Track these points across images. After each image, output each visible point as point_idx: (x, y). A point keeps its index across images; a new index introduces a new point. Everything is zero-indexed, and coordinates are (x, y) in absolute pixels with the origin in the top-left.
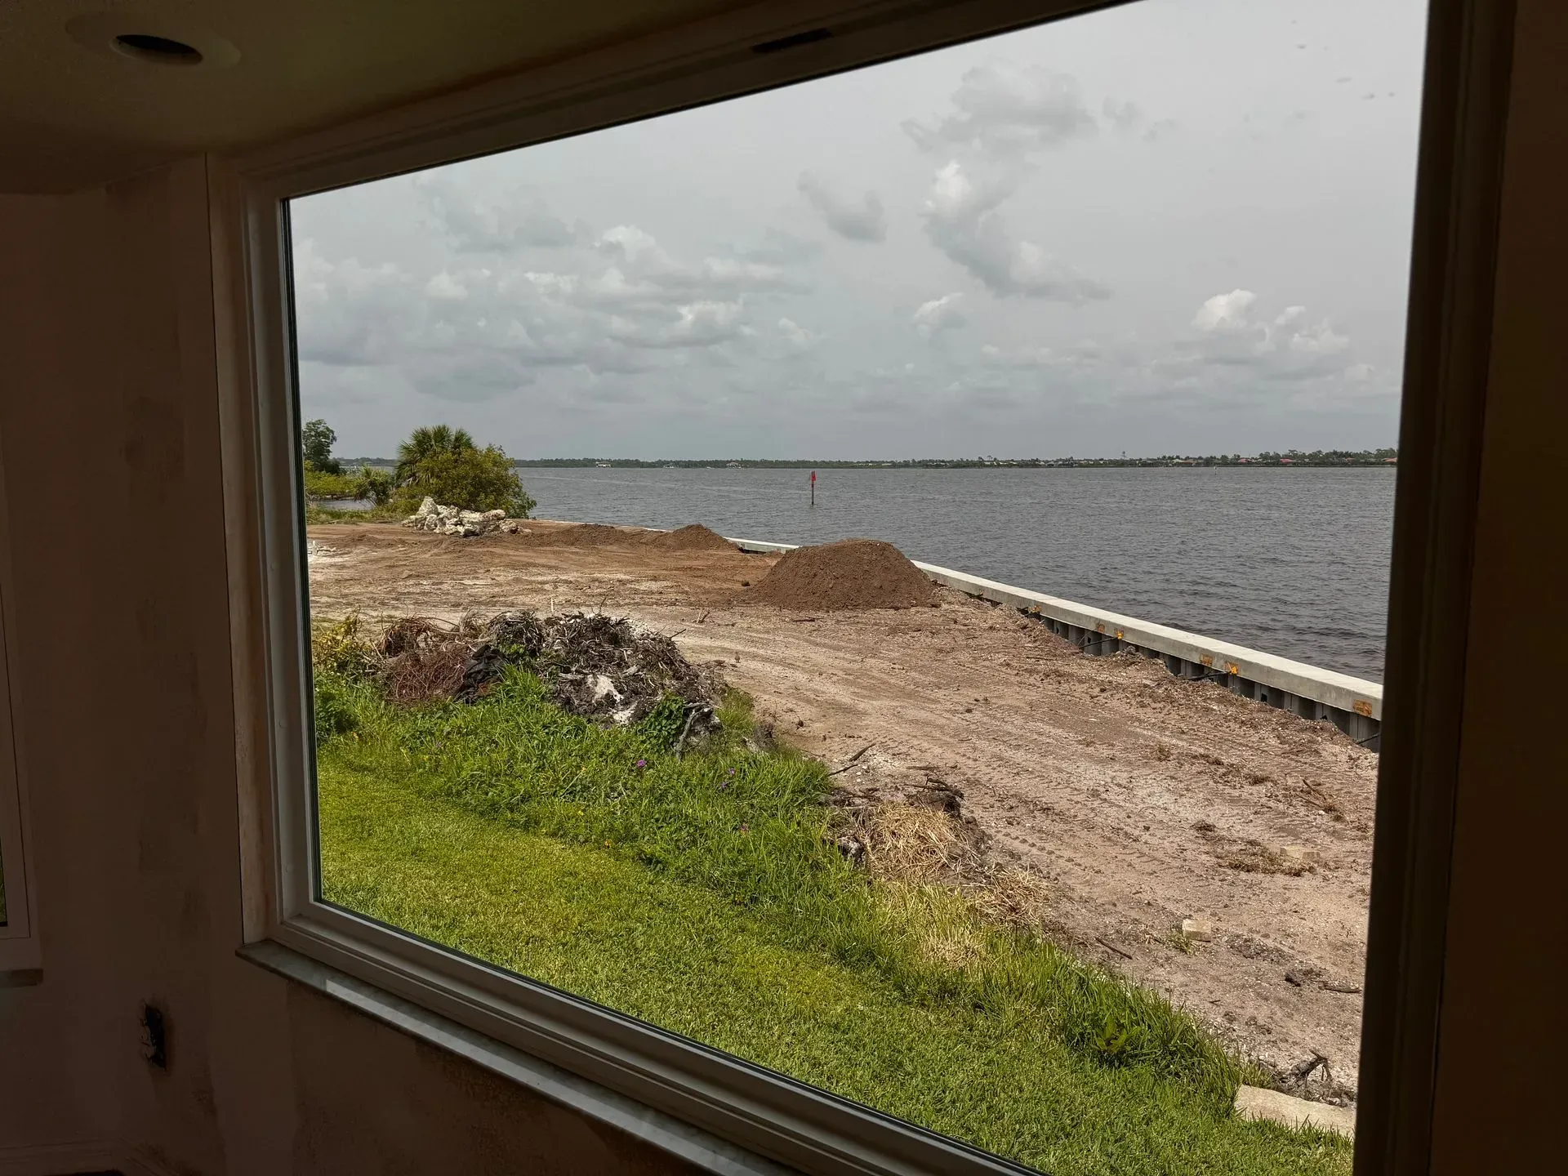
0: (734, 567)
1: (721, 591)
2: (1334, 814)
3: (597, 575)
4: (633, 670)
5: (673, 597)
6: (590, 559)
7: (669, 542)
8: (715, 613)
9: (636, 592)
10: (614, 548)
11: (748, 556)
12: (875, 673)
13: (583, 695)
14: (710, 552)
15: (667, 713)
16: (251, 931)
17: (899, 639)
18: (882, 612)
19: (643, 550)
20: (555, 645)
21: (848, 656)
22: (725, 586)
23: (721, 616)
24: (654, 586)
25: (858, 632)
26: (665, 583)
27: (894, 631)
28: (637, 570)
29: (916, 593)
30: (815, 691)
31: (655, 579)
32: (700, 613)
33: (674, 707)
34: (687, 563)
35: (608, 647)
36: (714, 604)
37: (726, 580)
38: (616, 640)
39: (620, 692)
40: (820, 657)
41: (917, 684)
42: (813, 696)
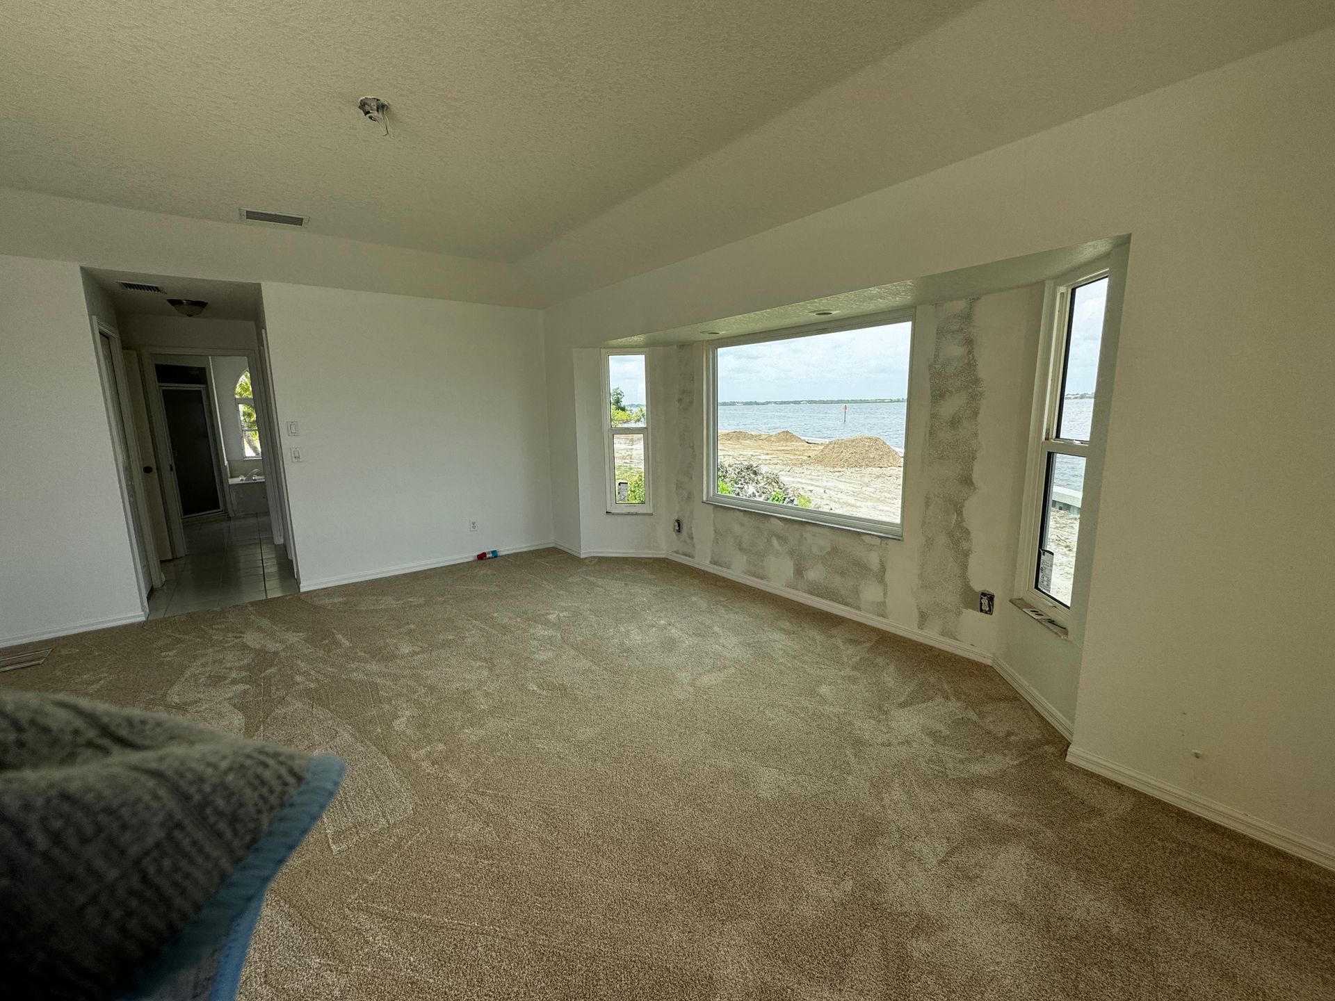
0: (804, 450)
1: (797, 459)
2: (1068, 549)
3: (741, 453)
4: (762, 485)
5: (776, 462)
6: (737, 446)
7: (773, 439)
8: (794, 468)
9: (759, 459)
10: (748, 442)
11: (811, 445)
12: (867, 493)
13: (743, 492)
14: (793, 443)
15: (777, 498)
16: (705, 499)
17: (880, 480)
18: (874, 469)
19: (760, 442)
20: (732, 474)
21: (855, 486)
22: (799, 457)
23: (796, 469)
24: (767, 457)
25: (861, 477)
26: (772, 456)
27: (878, 477)
28: (760, 451)
29: (891, 461)
30: (838, 498)
31: (767, 454)
32: (788, 468)
33: (780, 496)
34: (781, 448)
35: (753, 476)
36: (795, 465)
37: (800, 455)
38: (755, 473)
39: (758, 492)
40: (842, 486)
41: (885, 498)
42: (837, 500)
